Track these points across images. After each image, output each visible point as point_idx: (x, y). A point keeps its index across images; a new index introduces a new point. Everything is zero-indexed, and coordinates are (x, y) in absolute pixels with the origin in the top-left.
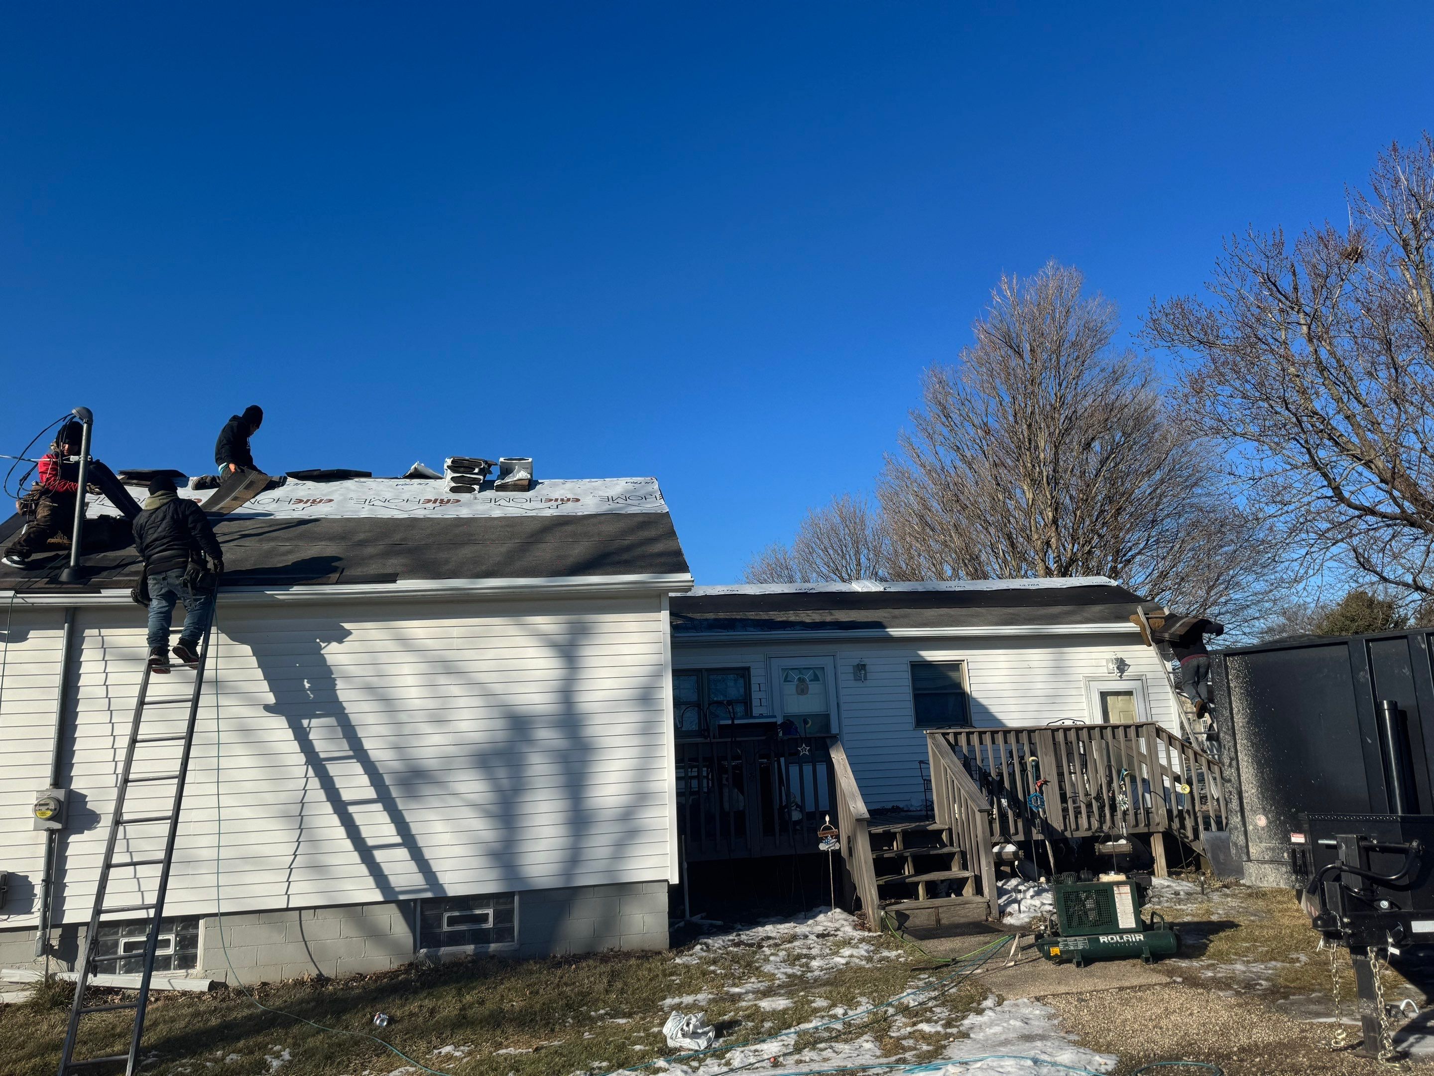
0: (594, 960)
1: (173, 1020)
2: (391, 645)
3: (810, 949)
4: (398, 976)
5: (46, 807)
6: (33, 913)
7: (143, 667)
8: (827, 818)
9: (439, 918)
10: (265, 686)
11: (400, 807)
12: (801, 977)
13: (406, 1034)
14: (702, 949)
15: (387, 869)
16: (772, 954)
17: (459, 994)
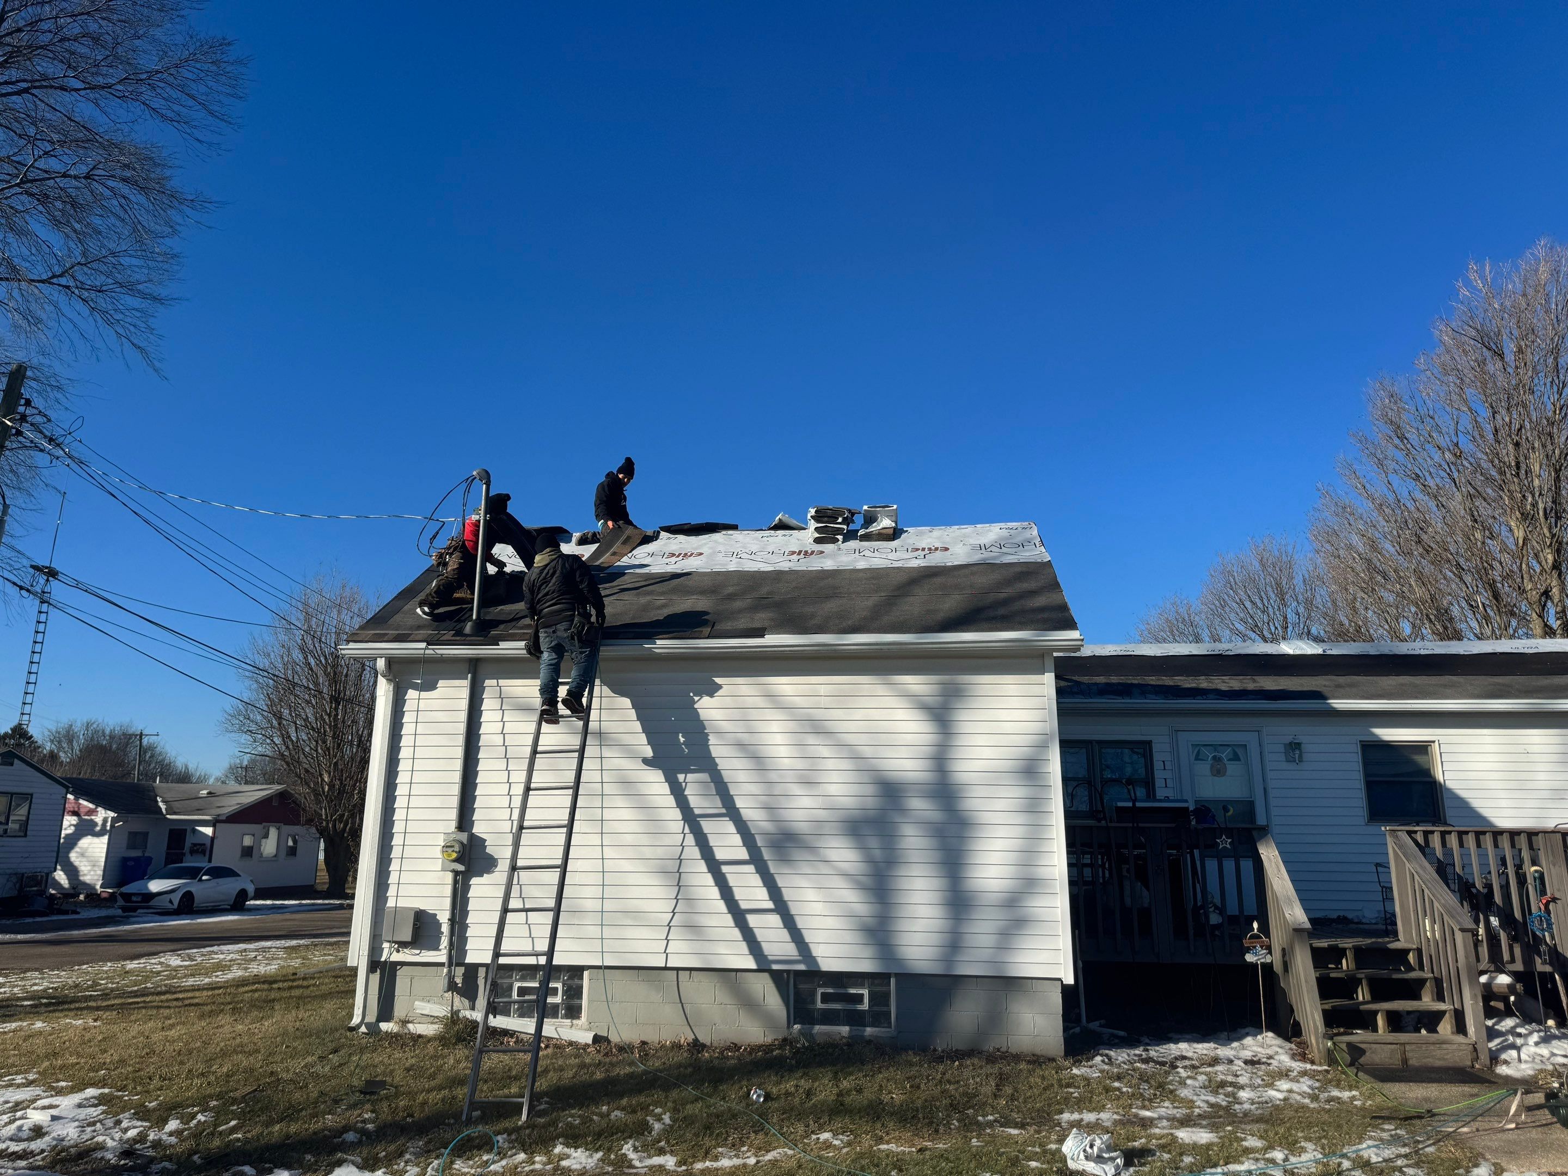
0: (979, 1059)
1: (561, 1069)
2: (760, 702)
3: (1237, 1076)
4: (772, 1051)
5: (452, 849)
6: (440, 950)
7: (536, 717)
8: (1255, 925)
9: (813, 994)
10: (643, 739)
11: (772, 871)
12: (1227, 1109)
13: (783, 1114)
14: (1103, 1061)
15: (760, 935)
16: (1189, 1077)
17: (836, 1078)
